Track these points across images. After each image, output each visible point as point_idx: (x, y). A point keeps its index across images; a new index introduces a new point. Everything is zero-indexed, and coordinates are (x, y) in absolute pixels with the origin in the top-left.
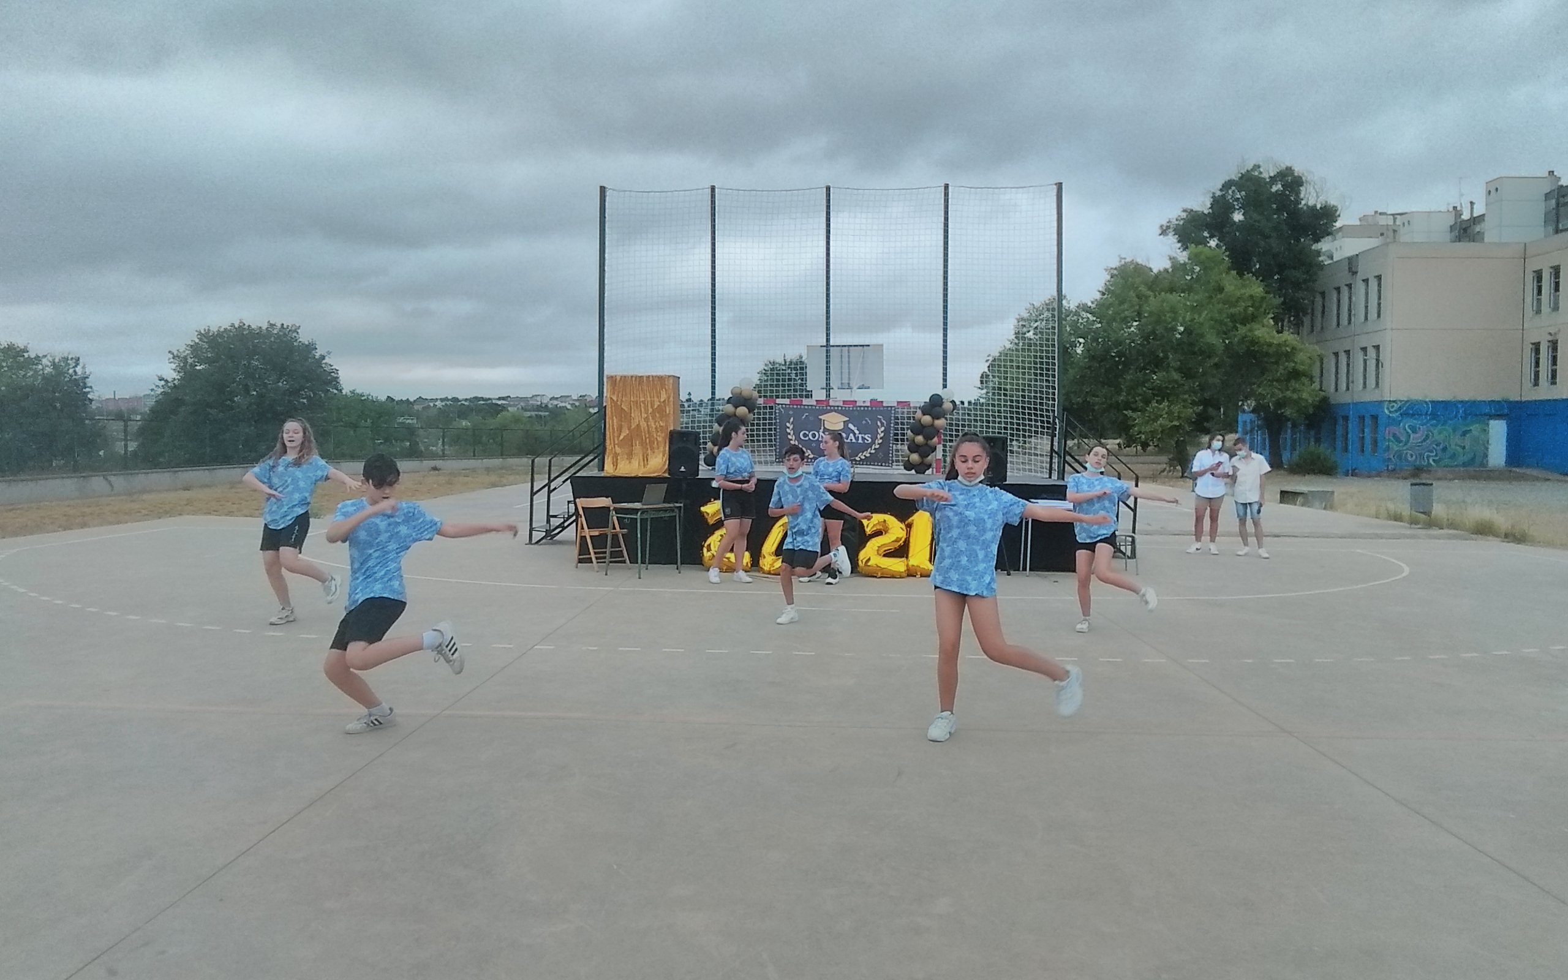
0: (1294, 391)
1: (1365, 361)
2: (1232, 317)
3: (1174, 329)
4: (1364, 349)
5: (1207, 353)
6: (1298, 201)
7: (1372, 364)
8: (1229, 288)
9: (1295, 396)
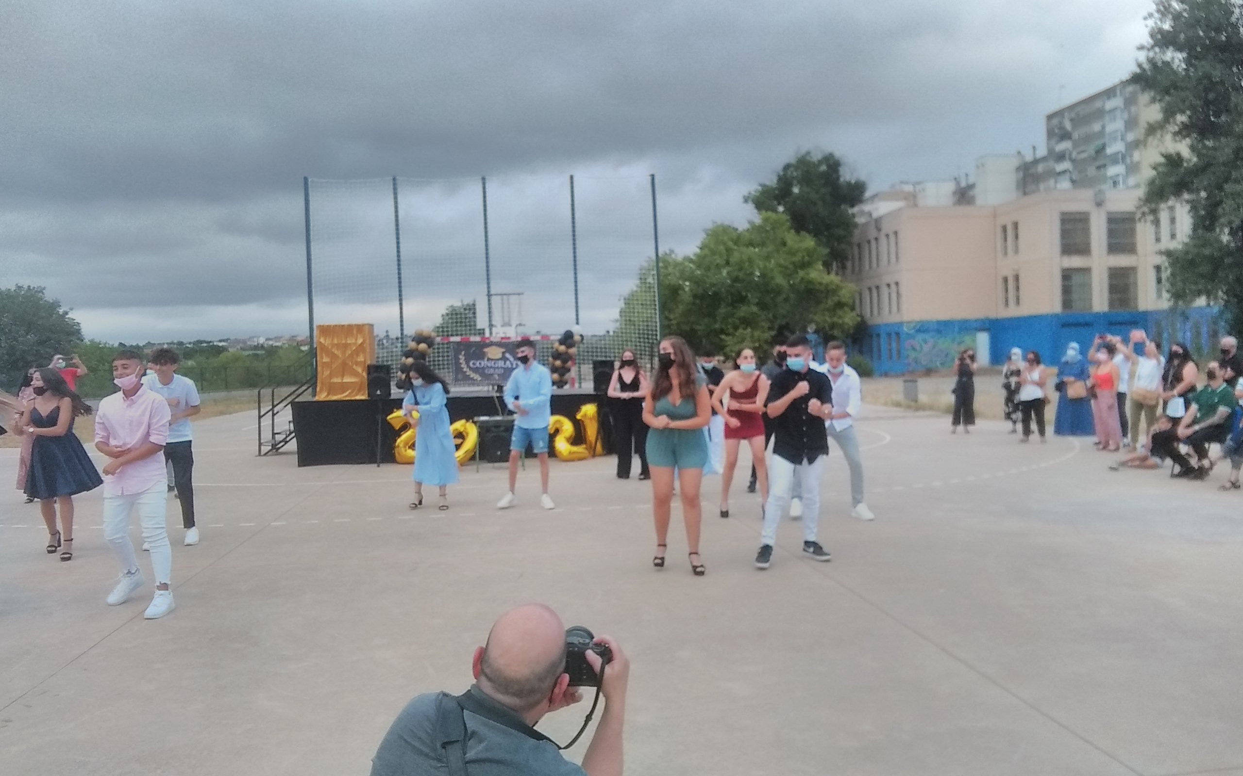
0: (840, 317)
1: (889, 294)
2: (794, 263)
3: (752, 274)
4: (889, 285)
5: (778, 291)
6: (838, 178)
7: (894, 296)
8: (790, 243)
9: (840, 321)
